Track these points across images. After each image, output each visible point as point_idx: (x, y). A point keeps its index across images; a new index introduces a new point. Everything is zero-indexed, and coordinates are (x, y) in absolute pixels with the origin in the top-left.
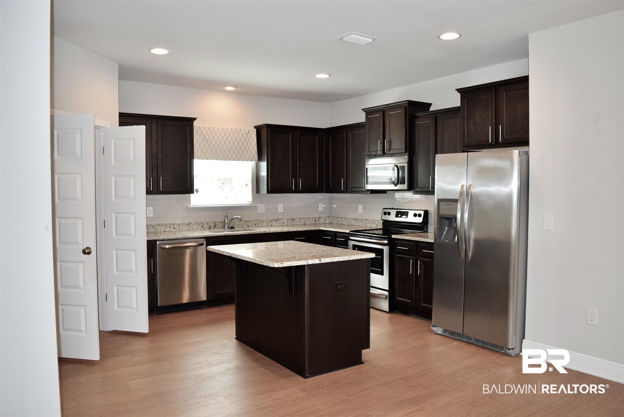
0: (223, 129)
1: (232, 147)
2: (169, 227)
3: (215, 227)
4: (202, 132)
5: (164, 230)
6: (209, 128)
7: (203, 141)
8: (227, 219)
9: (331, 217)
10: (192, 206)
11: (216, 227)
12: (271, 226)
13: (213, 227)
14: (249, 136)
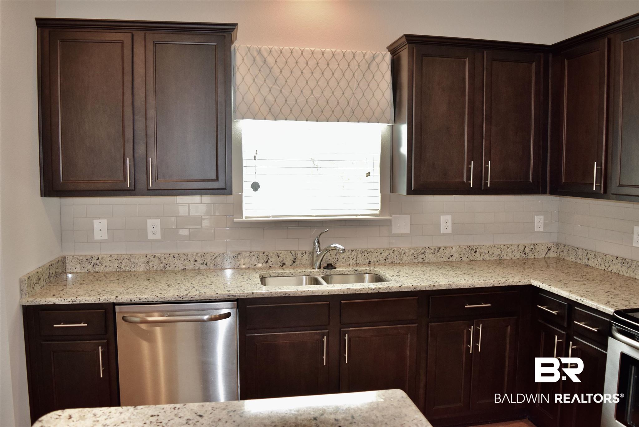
0: (313, 54)
1: (333, 93)
2: (192, 260)
3: (294, 262)
4: (265, 61)
5: (181, 267)
6: (281, 52)
7: (267, 81)
8: (319, 247)
9: (561, 244)
10: (246, 217)
11: (297, 262)
12: (422, 263)
13: (291, 263)
14: (373, 66)
